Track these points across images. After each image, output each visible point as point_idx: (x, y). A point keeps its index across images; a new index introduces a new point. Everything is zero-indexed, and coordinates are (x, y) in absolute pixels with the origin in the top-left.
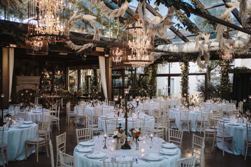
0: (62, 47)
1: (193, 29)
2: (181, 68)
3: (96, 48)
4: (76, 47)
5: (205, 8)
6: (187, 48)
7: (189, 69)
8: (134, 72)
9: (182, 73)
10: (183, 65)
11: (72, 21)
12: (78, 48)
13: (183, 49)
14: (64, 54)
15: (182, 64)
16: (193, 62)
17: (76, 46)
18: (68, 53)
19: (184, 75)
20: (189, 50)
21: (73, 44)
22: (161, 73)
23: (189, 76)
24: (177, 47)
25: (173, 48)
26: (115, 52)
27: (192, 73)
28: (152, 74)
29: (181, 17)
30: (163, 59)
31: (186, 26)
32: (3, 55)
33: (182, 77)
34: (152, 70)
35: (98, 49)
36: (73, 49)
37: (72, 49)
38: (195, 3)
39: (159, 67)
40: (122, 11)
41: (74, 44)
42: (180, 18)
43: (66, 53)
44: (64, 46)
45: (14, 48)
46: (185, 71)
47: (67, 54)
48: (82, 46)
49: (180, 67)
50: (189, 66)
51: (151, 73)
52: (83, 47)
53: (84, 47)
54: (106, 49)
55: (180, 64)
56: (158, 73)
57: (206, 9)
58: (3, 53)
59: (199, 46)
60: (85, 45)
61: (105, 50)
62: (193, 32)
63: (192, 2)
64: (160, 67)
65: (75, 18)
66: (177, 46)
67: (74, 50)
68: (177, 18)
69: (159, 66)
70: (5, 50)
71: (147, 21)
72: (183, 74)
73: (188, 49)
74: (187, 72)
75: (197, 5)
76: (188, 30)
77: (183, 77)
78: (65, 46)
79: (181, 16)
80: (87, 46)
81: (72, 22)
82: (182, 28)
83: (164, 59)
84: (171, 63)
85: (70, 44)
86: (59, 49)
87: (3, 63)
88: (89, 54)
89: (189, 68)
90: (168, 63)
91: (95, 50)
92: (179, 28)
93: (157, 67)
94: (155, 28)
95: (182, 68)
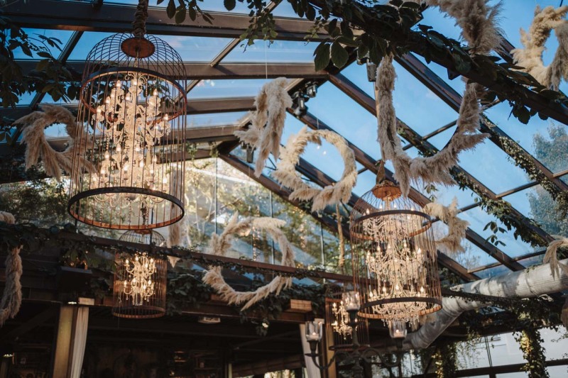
0: (207, 301)
1: (534, 234)
2: (521, 348)
3: (292, 301)
4: (238, 297)
5: (555, 175)
6: (528, 283)
7: (544, 349)
8: (395, 370)
9: (526, 361)
10: (524, 339)
11: (227, 234)
12: (243, 299)
13: (518, 287)
14: (213, 321)
15: (521, 337)
16: (551, 329)
17: (238, 293)
18: (221, 318)
19: (532, 367)
20: (533, 289)
21: (230, 289)
22: (469, 368)
23: (549, 369)
24: (500, 285)
25: (489, 289)
26: (338, 308)
27: (555, 359)
28: (443, 372)
29: (497, 205)
30: (465, 326)
31: (512, 227)
32: (60, 325)
33: (529, 372)
34: (442, 359)
35: (296, 304)
36: (230, 302)
37: (228, 302)
38: (527, 162)
39: (459, 354)
40: (342, 191)
41: (233, 290)
42: (494, 207)
43: (216, 317)
44: (210, 299)
45: (90, 307)
46: (533, 354)
47: (219, 321)
48: (253, 293)
49: (518, 345)
50: (543, 341)
51: (441, 369)
52: (255, 295)
53: (257, 296)
54: (317, 305)
55: (515, 335)
56: (460, 369)
57: (557, 177)
58: (60, 320)
59: (560, 270)
60: (260, 290)
61: (313, 306)
62: (534, 243)
63: (516, 160)
64: (462, 353)
65: (235, 228)
66: (498, 283)
67: (233, 304)
68: (486, 209)
69: (461, 347)
70: (66, 314)
71: (403, 158)
72: (530, 362)
73: (530, 287)
74: (539, 357)
75: (532, 166)
76: (519, 237)
77: (533, 371)
78: (213, 297)
79: (496, 202)
80: (266, 291)
81: (228, 236)
82: (503, 231)
83: (468, 328)
84: (489, 337)
85: (225, 289)
86: (199, 307)
87: (58, 346)
88: (274, 317)
89: (542, 344)
90: (483, 338)
91: (289, 307)
92: (495, 232)
93: (454, 351)
94: (431, 165)
95: (524, 347)
